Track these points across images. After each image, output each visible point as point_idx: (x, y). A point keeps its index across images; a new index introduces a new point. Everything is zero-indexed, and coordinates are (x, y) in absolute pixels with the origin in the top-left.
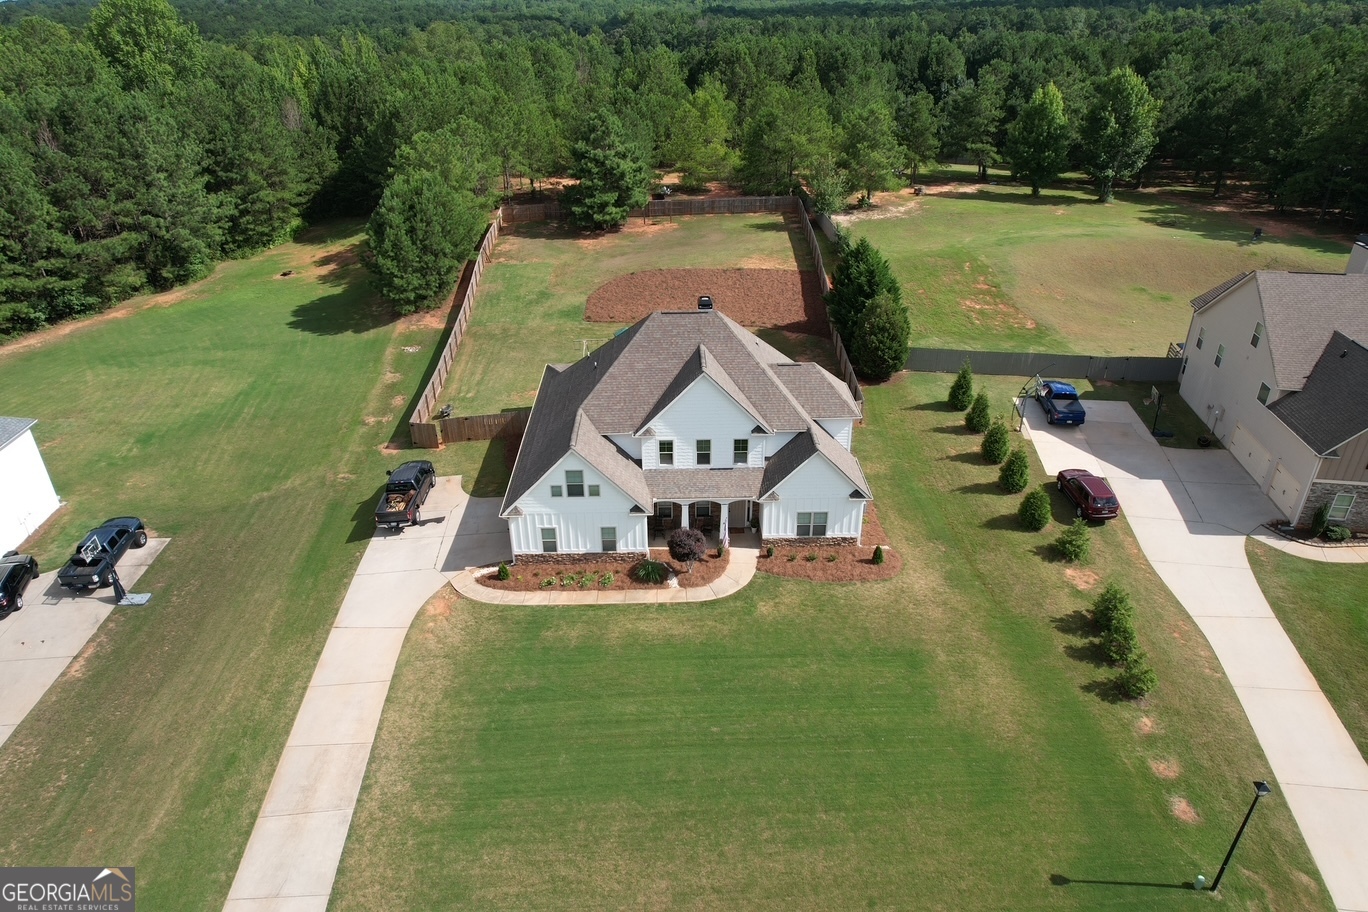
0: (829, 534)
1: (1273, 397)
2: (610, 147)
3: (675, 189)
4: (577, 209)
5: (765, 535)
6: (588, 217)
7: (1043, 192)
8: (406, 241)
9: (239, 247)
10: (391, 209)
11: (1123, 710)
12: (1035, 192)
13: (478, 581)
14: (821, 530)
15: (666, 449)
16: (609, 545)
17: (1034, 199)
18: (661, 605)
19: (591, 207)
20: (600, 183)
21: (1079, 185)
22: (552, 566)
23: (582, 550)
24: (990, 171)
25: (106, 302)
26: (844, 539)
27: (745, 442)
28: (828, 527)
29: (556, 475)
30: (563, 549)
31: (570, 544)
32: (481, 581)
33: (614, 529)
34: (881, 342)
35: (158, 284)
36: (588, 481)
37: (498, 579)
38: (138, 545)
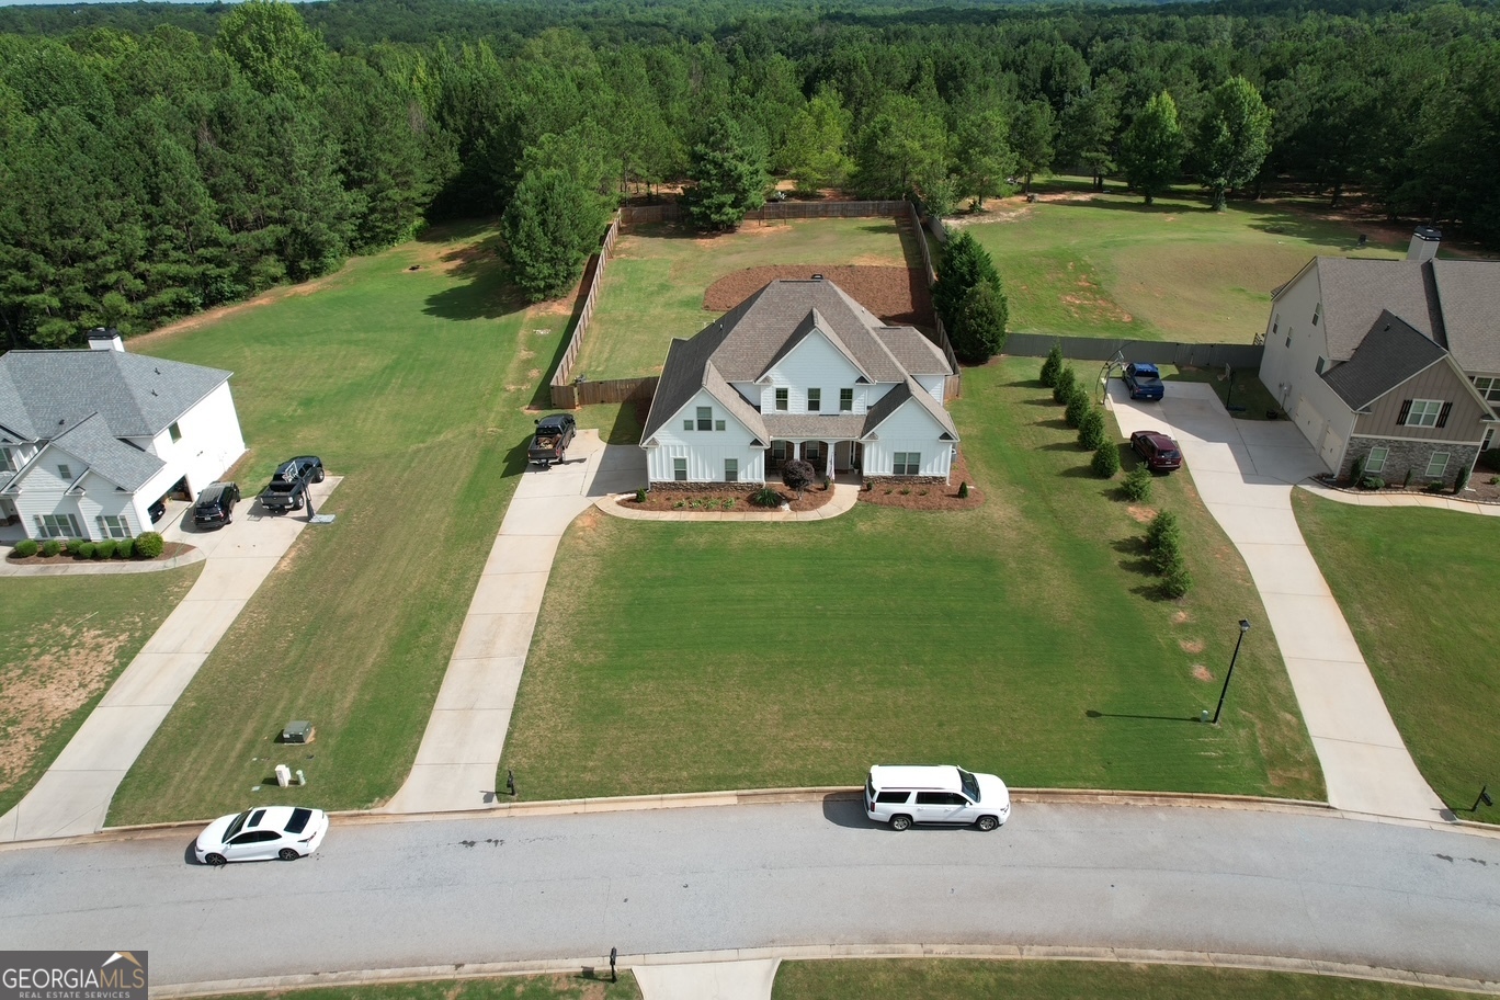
0: (922, 473)
1: (1326, 367)
2: (728, 150)
3: (789, 194)
4: (694, 209)
5: (866, 472)
6: (705, 217)
7: (1156, 201)
8: (538, 232)
9: (366, 244)
10: (525, 202)
11: (1163, 607)
12: (1148, 200)
13: (618, 503)
14: (915, 469)
15: (782, 395)
16: (731, 474)
17: (1147, 207)
18: (775, 523)
19: (709, 208)
20: (718, 185)
21: (1197, 196)
22: (682, 490)
23: (708, 480)
24: (1106, 182)
25: (251, 291)
26: (935, 478)
27: (850, 391)
28: (921, 467)
29: (688, 411)
30: (691, 478)
31: (699, 474)
32: (621, 503)
33: (736, 460)
34: (979, 326)
35: (296, 275)
36: (716, 416)
37: (638, 501)
38: (318, 480)
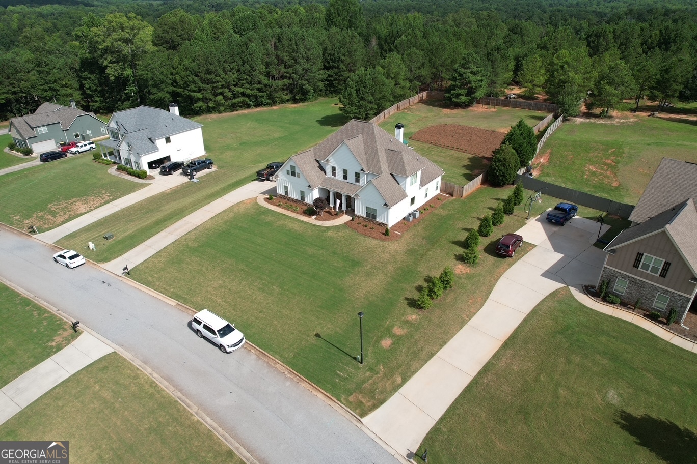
0: (377, 220)
5: (356, 213)
9: (332, 93)
11: (410, 310)
13: (265, 199)
14: (374, 217)
15: (334, 169)
16: (303, 198)
22: (287, 200)
23: (295, 198)
25: (274, 103)
26: (383, 224)
27: (359, 174)
28: (377, 216)
29: (287, 166)
30: (290, 196)
33: (304, 192)
35: (295, 101)
36: (297, 171)
38: (209, 168)
